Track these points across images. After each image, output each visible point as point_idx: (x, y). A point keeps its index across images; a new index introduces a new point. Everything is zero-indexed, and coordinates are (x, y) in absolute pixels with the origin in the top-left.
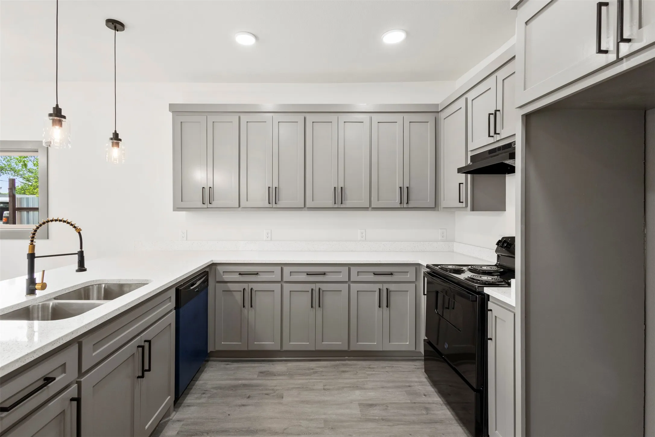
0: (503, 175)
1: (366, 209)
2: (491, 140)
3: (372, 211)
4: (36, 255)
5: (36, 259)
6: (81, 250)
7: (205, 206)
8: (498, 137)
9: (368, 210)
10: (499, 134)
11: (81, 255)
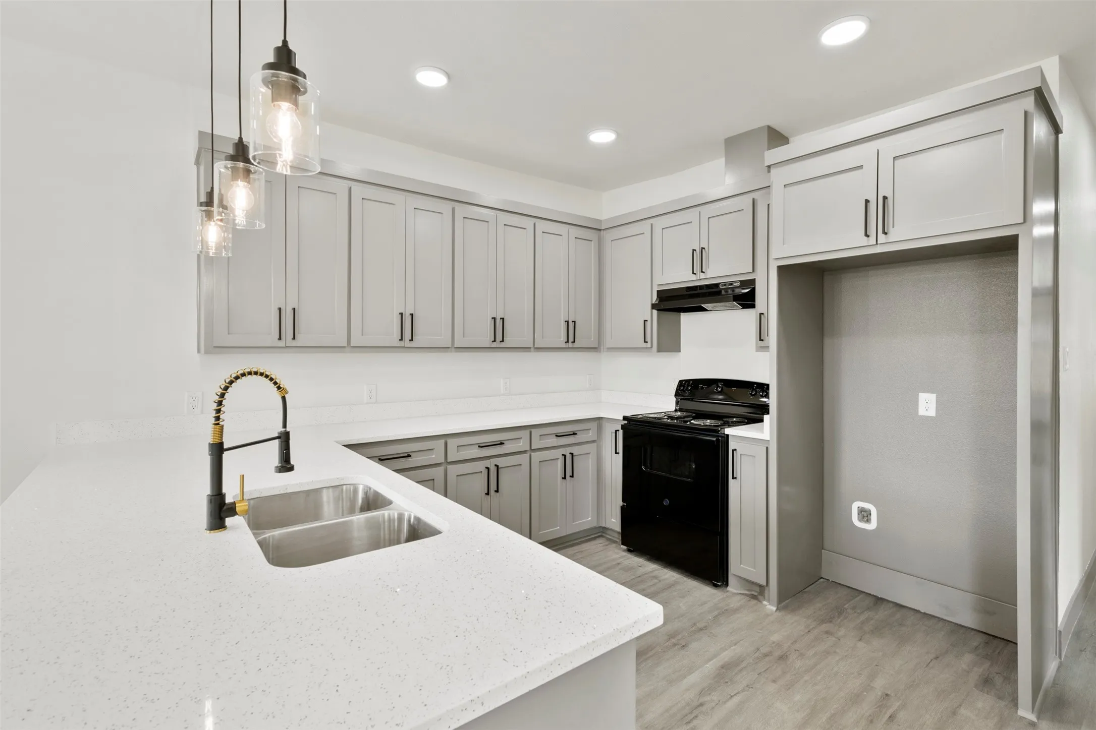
0: (678, 313)
1: (526, 349)
2: (694, 277)
3: (535, 352)
4: (225, 447)
5: (226, 455)
6: (284, 429)
7: (281, 344)
8: (703, 276)
9: (530, 352)
10: (704, 272)
11: (284, 438)
